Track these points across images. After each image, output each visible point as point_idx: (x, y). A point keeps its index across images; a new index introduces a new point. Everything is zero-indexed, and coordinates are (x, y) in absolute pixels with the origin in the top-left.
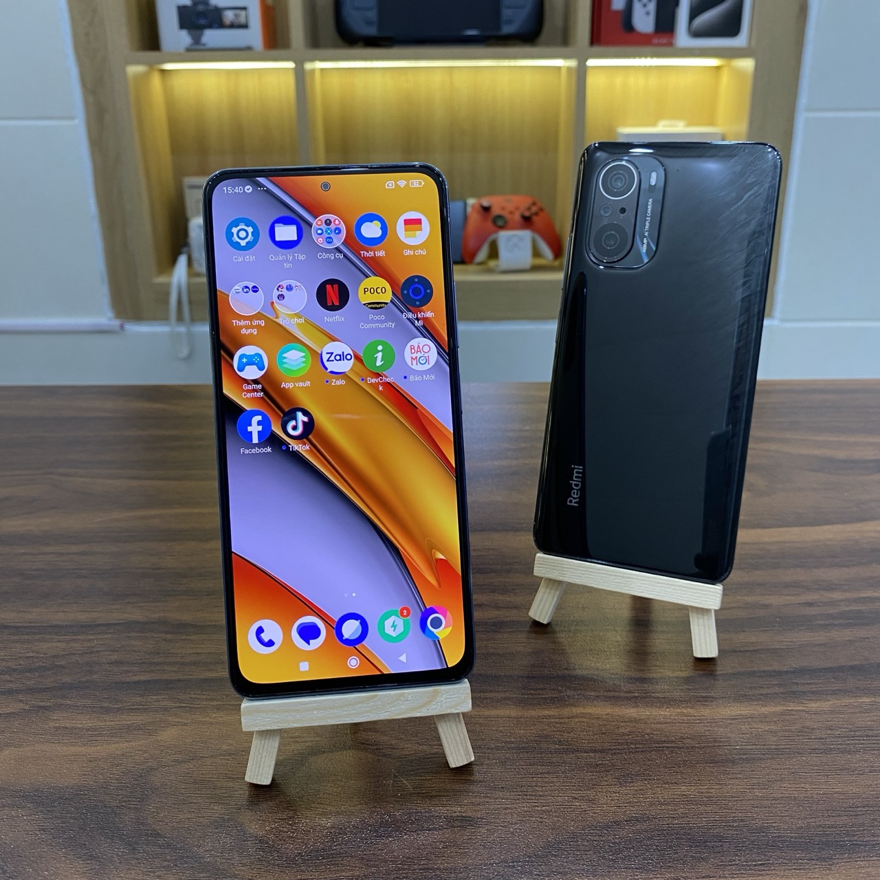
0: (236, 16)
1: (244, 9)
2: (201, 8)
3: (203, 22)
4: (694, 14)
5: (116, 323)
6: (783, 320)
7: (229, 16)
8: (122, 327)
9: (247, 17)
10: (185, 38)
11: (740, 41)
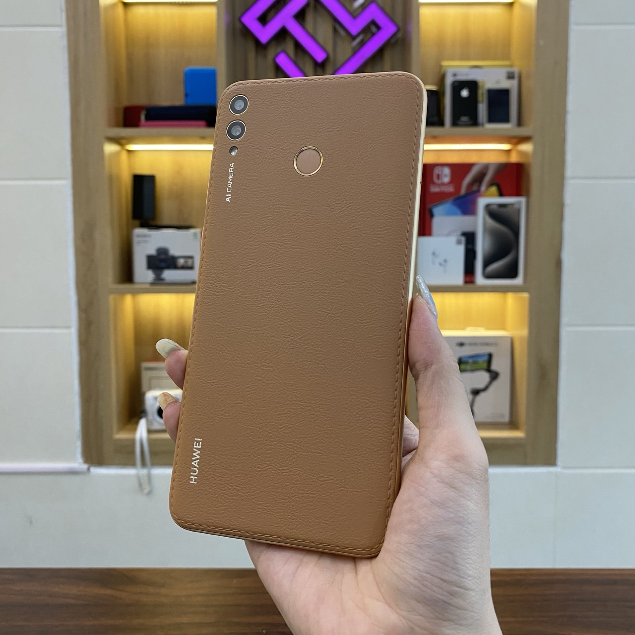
0: (185, 262)
1: (191, 257)
2: (163, 257)
3: (163, 265)
4: (486, 264)
5: (85, 467)
6: (564, 468)
7: (181, 262)
8: (89, 469)
9: (193, 263)
10: (150, 275)
11: (519, 281)
